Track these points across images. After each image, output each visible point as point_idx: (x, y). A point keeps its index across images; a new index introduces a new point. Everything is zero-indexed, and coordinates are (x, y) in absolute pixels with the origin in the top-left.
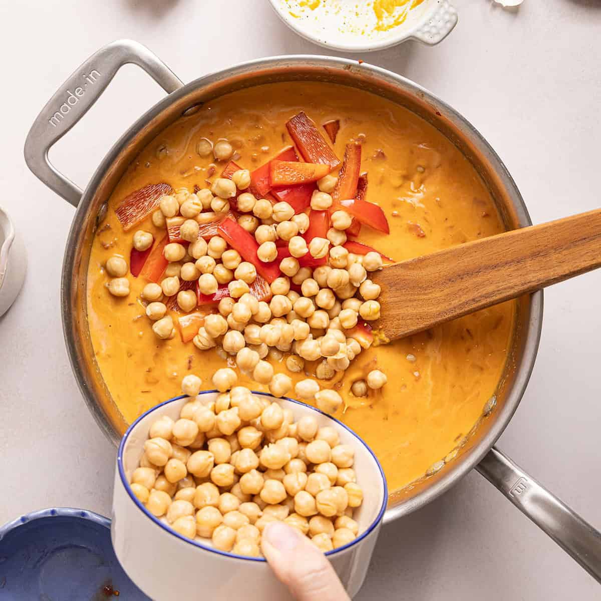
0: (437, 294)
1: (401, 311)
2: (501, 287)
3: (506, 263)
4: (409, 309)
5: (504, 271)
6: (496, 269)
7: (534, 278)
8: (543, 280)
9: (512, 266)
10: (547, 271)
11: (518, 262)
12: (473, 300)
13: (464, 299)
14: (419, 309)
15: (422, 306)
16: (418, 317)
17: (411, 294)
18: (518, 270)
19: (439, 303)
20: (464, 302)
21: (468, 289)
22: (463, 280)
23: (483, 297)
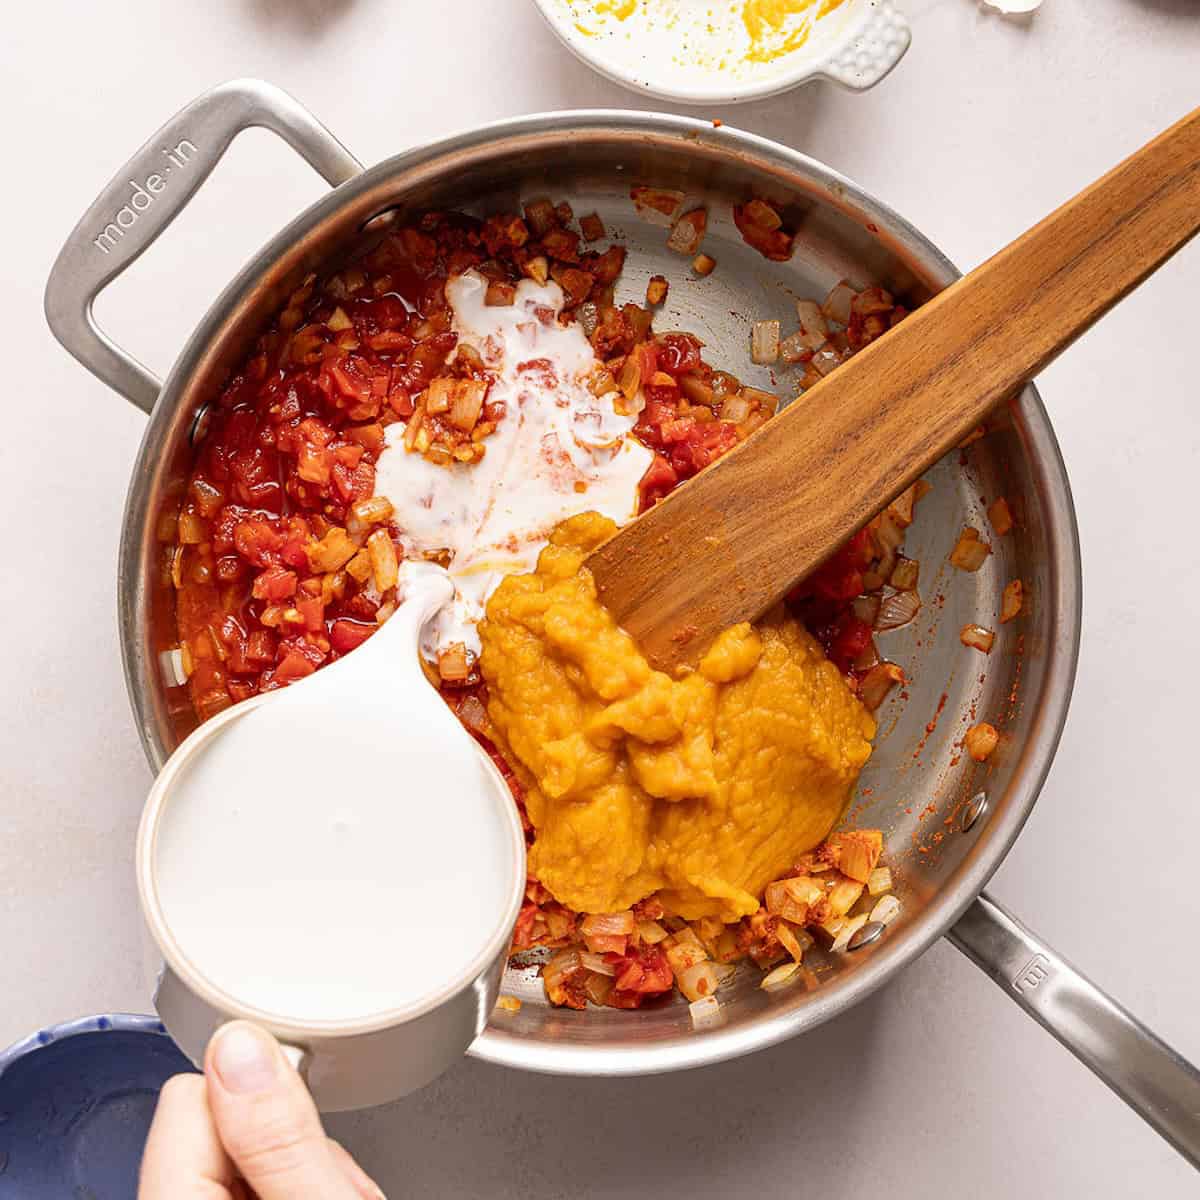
0: (820, 487)
1: (762, 548)
2: (938, 423)
3: (931, 375)
4: (776, 537)
5: (932, 393)
6: (916, 393)
7: (993, 380)
8: (1012, 377)
9: (943, 375)
10: (1014, 357)
11: (953, 363)
12: (895, 469)
13: (875, 474)
14: (796, 529)
15: (799, 521)
16: (800, 545)
17: (770, 507)
18: (957, 378)
19: (829, 504)
20: (878, 481)
21: (876, 454)
22: (860, 440)
23: (912, 455)
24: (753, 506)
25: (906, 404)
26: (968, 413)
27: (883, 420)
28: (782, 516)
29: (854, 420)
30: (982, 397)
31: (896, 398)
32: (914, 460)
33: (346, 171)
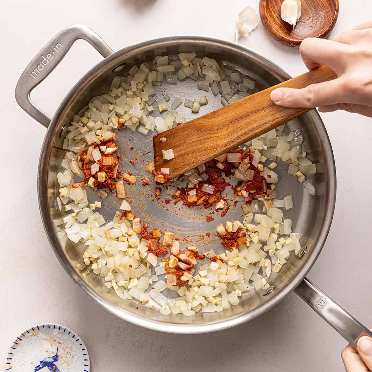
0: (224, 132)
1: (204, 145)
2: (261, 124)
3: (264, 108)
4: (208, 143)
5: (262, 114)
6: (258, 112)
9: (267, 109)
11: (271, 107)
12: (245, 133)
13: (240, 133)
14: (214, 143)
15: (215, 140)
17: (210, 134)
18: (270, 111)
19: (225, 138)
20: (240, 136)
21: (242, 127)
22: (239, 122)
23: (251, 131)
24: (205, 133)
25: (254, 115)
26: (270, 123)
27: (247, 118)
28: (212, 138)
29: (239, 115)
30: (275, 119)
31: (252, 113)
32: (251, 132)
33: (109, 53)
